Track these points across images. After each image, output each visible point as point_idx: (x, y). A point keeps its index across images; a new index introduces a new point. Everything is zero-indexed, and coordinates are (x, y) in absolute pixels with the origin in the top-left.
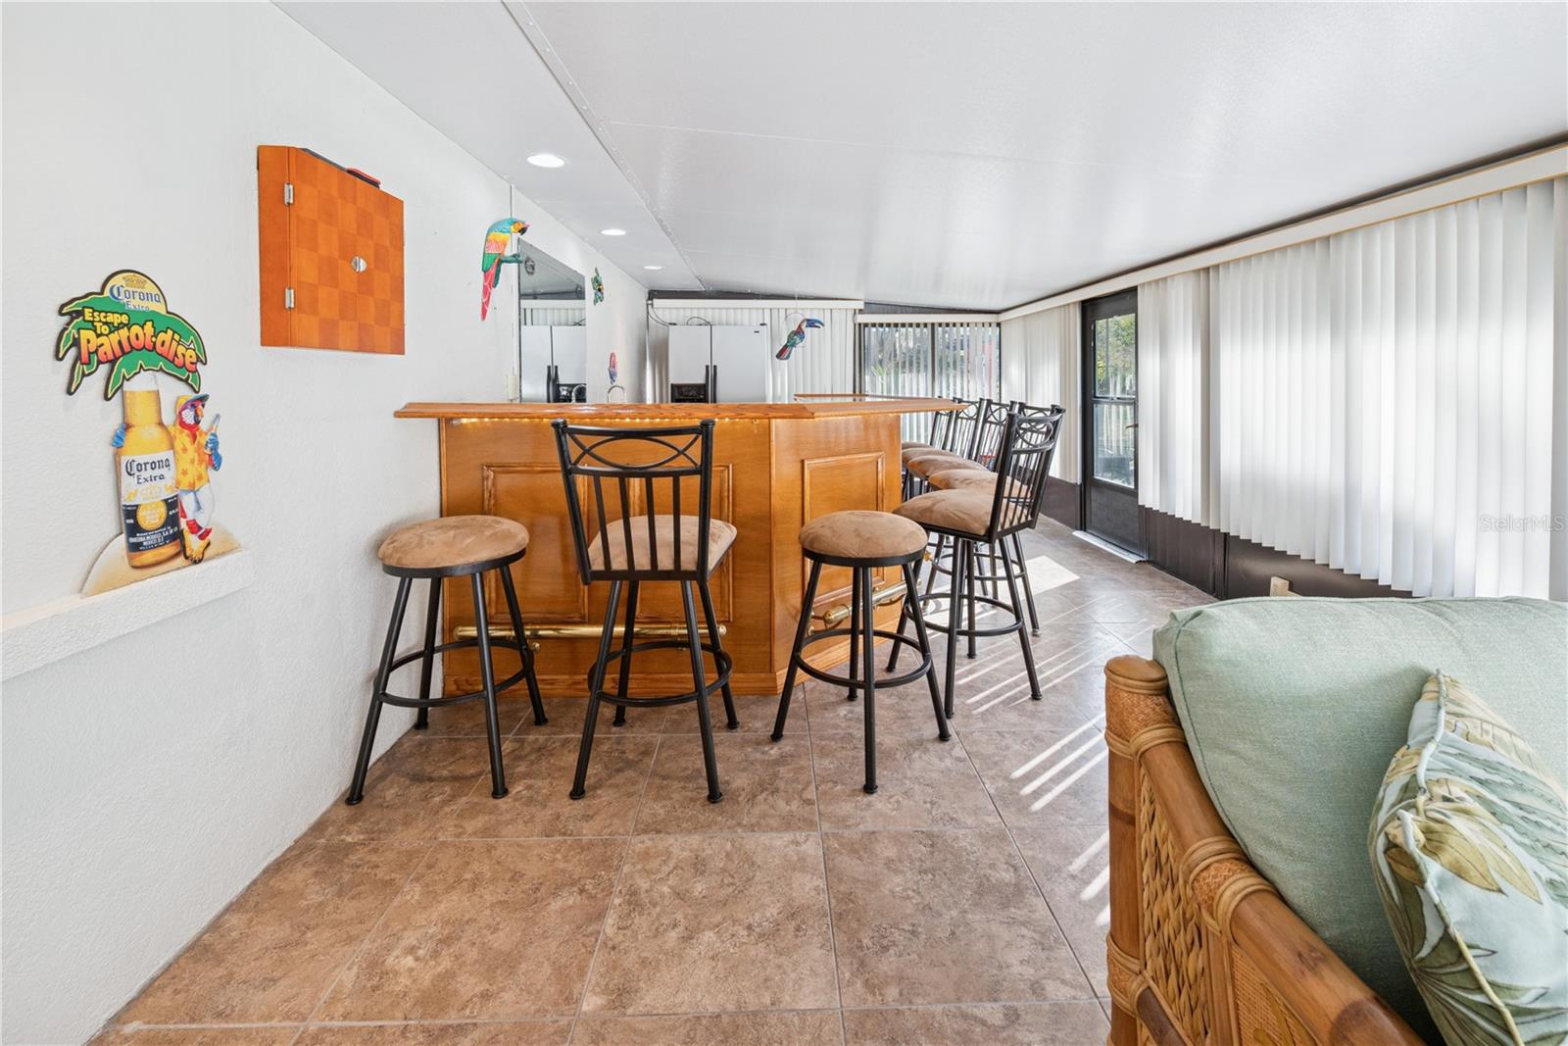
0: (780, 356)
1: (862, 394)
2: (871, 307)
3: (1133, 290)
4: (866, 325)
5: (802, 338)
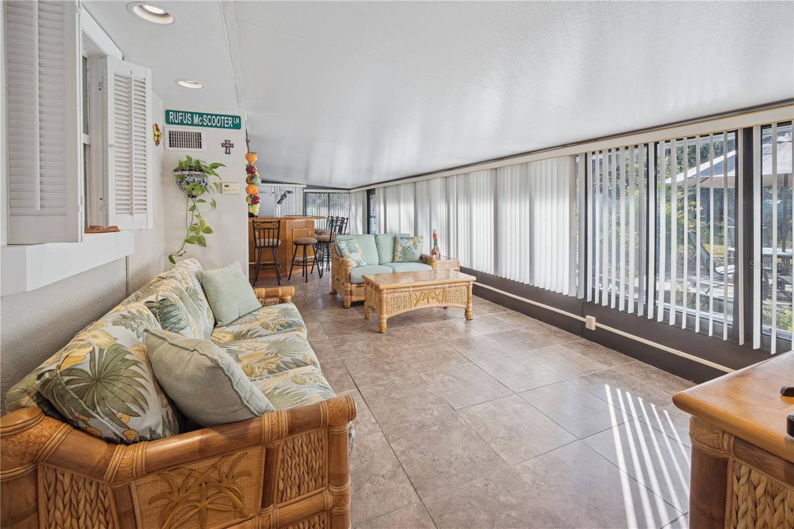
0: (278, 203)
1: (306, 215)
2: (309, 187)
3: (375, 189)
4: (307, 193)
5: (286, 197)
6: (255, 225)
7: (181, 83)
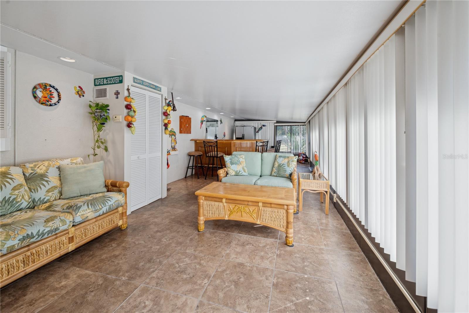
0: (257, 132)
4: (277, 126)
6: (205, 144)
7: (62, 59)
